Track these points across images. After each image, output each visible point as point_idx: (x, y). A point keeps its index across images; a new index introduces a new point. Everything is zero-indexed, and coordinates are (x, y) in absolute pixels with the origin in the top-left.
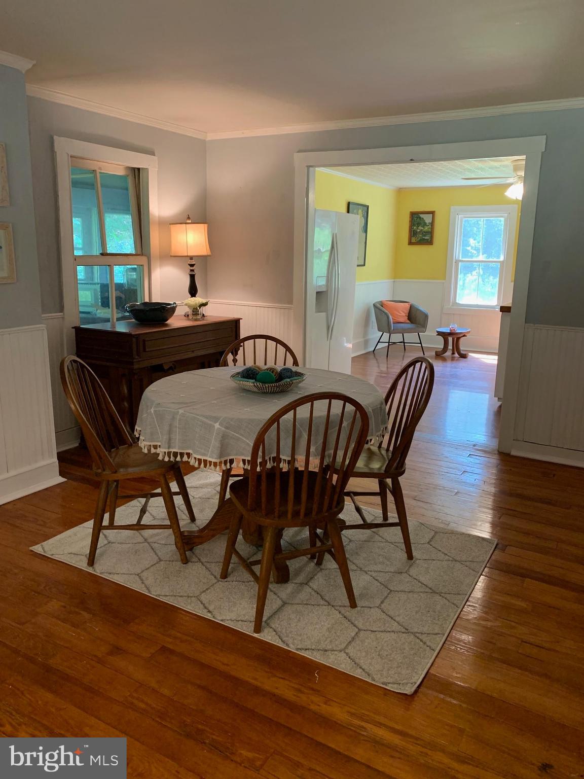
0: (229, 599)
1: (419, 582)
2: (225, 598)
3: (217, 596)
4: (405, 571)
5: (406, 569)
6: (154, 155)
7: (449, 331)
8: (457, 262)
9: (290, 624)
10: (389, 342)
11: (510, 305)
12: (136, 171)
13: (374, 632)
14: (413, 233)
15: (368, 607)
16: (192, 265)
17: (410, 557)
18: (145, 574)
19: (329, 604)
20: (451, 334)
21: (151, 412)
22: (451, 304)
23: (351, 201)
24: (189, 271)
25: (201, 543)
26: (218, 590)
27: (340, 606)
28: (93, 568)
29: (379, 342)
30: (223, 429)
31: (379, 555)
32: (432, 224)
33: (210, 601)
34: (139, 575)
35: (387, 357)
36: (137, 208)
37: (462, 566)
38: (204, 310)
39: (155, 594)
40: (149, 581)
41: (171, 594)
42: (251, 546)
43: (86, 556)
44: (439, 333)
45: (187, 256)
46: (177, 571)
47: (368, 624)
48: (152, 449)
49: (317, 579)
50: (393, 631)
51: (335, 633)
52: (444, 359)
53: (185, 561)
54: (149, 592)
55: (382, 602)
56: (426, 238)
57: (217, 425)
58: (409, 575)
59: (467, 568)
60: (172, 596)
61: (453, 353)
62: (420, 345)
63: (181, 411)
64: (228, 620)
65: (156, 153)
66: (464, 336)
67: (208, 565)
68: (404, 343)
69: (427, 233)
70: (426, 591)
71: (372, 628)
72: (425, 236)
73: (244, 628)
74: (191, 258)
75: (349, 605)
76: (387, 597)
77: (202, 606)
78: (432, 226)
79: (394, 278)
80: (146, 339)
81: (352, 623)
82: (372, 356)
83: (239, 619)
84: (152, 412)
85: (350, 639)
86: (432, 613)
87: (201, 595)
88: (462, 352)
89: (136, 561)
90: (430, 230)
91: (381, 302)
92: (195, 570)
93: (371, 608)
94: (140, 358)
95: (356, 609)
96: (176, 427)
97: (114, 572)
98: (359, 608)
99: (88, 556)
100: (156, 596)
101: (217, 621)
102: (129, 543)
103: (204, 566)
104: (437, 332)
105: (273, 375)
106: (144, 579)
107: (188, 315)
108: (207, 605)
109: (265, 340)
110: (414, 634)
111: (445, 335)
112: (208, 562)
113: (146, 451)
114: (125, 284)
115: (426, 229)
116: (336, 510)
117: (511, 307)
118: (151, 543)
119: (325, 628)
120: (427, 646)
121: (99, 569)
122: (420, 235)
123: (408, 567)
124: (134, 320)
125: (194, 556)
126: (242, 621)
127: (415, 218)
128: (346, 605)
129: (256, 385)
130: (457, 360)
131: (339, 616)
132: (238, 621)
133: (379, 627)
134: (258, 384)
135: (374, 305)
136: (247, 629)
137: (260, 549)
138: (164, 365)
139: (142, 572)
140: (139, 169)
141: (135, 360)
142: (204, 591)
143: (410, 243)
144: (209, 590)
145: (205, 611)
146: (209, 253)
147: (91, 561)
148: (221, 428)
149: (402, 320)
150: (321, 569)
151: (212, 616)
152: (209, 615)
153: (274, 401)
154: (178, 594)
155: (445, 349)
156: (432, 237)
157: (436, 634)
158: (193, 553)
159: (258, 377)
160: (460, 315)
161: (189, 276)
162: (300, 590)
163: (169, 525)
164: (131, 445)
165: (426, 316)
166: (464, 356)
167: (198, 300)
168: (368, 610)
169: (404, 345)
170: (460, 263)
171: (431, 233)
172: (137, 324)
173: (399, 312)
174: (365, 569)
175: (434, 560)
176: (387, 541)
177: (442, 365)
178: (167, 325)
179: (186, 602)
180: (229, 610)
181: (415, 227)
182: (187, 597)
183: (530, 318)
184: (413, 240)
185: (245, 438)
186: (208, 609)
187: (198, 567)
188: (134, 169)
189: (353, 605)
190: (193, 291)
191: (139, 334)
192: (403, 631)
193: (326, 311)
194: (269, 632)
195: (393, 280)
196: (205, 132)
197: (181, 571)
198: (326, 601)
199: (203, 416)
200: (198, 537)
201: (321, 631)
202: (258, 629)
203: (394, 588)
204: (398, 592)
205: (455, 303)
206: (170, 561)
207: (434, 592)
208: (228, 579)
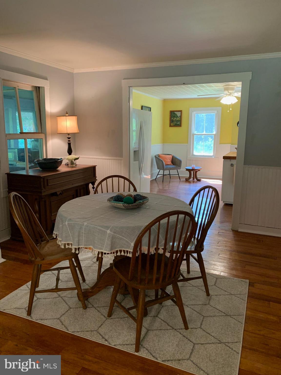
0: (116, 330)
1: (217, 309)
2: (113, 330)
3: (108, 329)
4: (208, 303)
5: (208, 302)
6: (47, 80)
7: (191, 169)
8: (194, 135)
9: (154, 344)
10: (163, 175)
11: (236, 156)
12: (38, 88)
13: (202, 344)
14: (171, 121)
15: (195, 328)
16: (69, 138)
17: (208, 294)
18: (63, 318)
19: (173, 329)
20: (193, 170)
21: (65, 224)
22: (191, 155)
23: (143, 105)
24: (68, 141)
25: (93, 295)
26: (108, 325)
27: (179, 329)
28: (31, 317)
29: (158, 174)
30: (113, 233)
31: (191, 295)
32: (181, 116)
33: (105, 333)
34: (60, 319)
35: (163, 182)
36: (38, 108)
37: (236, 297)
38: (77, 162)
39: (72, 331)
40: (66, 323)
41: (81, 330)
42: (121, 295)
43: (25, 309)
44: (187, 170)
45: (67, 133)
46: (81, 314)
47: (197, 339)
48: (67, 245)
49: (162, 313)
50: (212, 343)
51: (181, 347)
52: (190, 182)
53: (85, 307)
54: (68, 330)
55: (201, 324)
56: (178, 123)
57: (108, 231)
58: (211, 306)
59: (239, 298)
60: (82, 331)
61: (194, 179)
62: (178, 175)
63: (85, 224)
64: (118, 345)
65: (48, 79)
66: (199, 170)
67: (98, 309)
68: (170, 175)
69: (178, 121)
70: (222, 315)
71: (201, 342)
72: (177, 122)
73: (129, 349)
74: (69, 134)
75: (184, 327)
76: (203, 321)
77: (101, 337)
78: (180, 117)
79: (163, 143)
80: (49, 179)
81: (189, 340)
82: (155, 182)
83: (124, 344)
84: (67, 224)
85: (191, 351)
86: (230, 329)
87: (98, 329)
88: (198, 178)
89: (56, 310)
90: (180, 119)
91: (158, 155)
92: (91, 312)
93: (196, 329)
94: (45, 189)
95: (188, 330)
96: (82, 233)
97: (44, 318)
98: (190, 329)
99: (27, 309)
100: (72, 332)
101: (112, 346)
102: (50, 298)
103: (96, 309)
104: (186, 169)
105: (132, 198)
106: (63, 321)
107: (68, 165)
108: (104, 336)
109: (118, 178)
110: (224, 343)
111: (189, 170)
112: (98, 307)
113: (63, 247)
114: (31, 149)
115: (178, 119)
116: (178, 276)
117: (236, 157)
118: (63, 298)
119: (175, 345)
120: (234, 351)
121: (35, 317)
122: (175, 122)
123: (208, 301)
124: (39, 168)
125: (89, 304)
126: (127, 345)
127: (172, 114)
128: (182, 328)
129: (124, 205)
130: (196, 182)
131: (180, 335)
132: (124, 345)
133: (205, 341)
134: (125, 205)
135: (155, 156)
136: (131, 350)
137: (126, 296)
138: (57, 192)
139: (61, 316)
140: (39, 87)
141: (43, 191)
142: (100, 327)
143: (170, 126)
144: (103, 326)
145: (103, 340)
146: (78, 132)
147: (29, 313)
148: (111, 232)
149: (169, 163)
150: (163, 306)
151: (108, 343)
152: (106, 342)
153: (136, 214)
154: (85, 330)
155: (190, 177)
156: (181, 123)
157: (236, 342)
158: (88, 301)
159: (124, 200)
160: (196, 160)
161: (67, 144)
162: (154, 321)
163: (75, 288)
164: (48, 241)
165: (180, 161)
166: (199, 180)
167: (73, 156)
168: (195, 330)
169: (170, 176)
170: (195, 135)
171: (180, 121)
172: (42, 171)
173: (167, 159)
174: (186, 304)
175: (221, 295)
176: (193, 286)
177: (188, 185)
178: (58, 171)
179: (91, 335)
180: (117, 338)
181: (172, 118)
182: (90, 331)
183: (246, 162)
184: (172, 125)
185: (125, 238)
186: (105, 339)
187: (93, 311)
188: (36, 87)
189: (187, 328)
190: (70, 152)
191: (45, 176)
192: (218, 342)
193: (138, 160)
194: (144, 351)
195: (163, 144)
196: (73, 69)
197: (83, 314)
198: (171, 327)
199: (100, 226)
200: (91, 292)
201: (173, 347)
202: (137, 350)
203: (205, 315)
204: (208, 317)
205: (193, 155)
206: (76, 308)
207: (227, 315)
208: (112, 317)
